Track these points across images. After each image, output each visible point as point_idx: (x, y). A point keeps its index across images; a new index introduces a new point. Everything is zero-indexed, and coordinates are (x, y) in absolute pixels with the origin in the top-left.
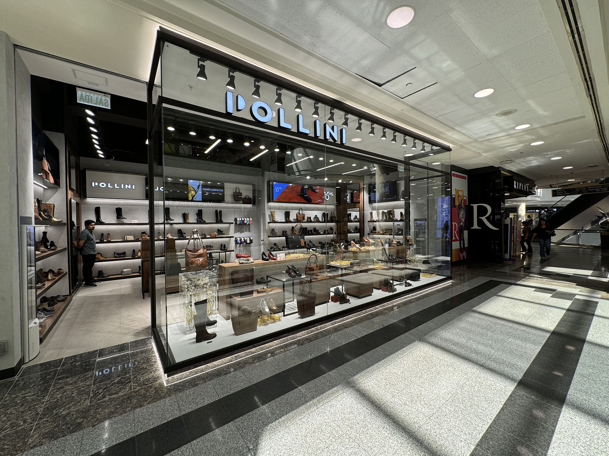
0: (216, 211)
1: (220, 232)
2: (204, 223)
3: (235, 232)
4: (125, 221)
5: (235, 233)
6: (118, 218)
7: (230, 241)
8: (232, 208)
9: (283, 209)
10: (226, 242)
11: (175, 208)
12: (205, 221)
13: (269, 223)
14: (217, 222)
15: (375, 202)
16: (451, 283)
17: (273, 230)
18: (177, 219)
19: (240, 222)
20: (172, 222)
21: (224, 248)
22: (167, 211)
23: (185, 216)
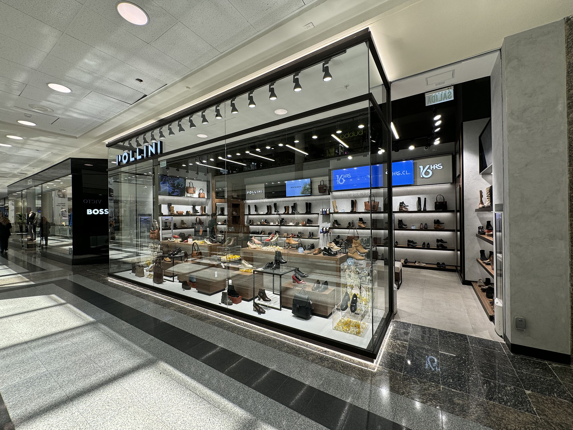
0: (307, 204)
1: (309, 221)
2: (297, 213)
4: (259, 213)
5: (322, 222)
6: (255, 211)
7: (318, 230)
8: (321, 199)
9: (350, 198)
10: (314, 230)
11: (280, 203)
12: (299, 212)
13: (332, 213)
14: (307, 214)
18: (282, 211)
20: (279, 213)
21: (312, 235)
22: (275, 205)
23: (286, 208)
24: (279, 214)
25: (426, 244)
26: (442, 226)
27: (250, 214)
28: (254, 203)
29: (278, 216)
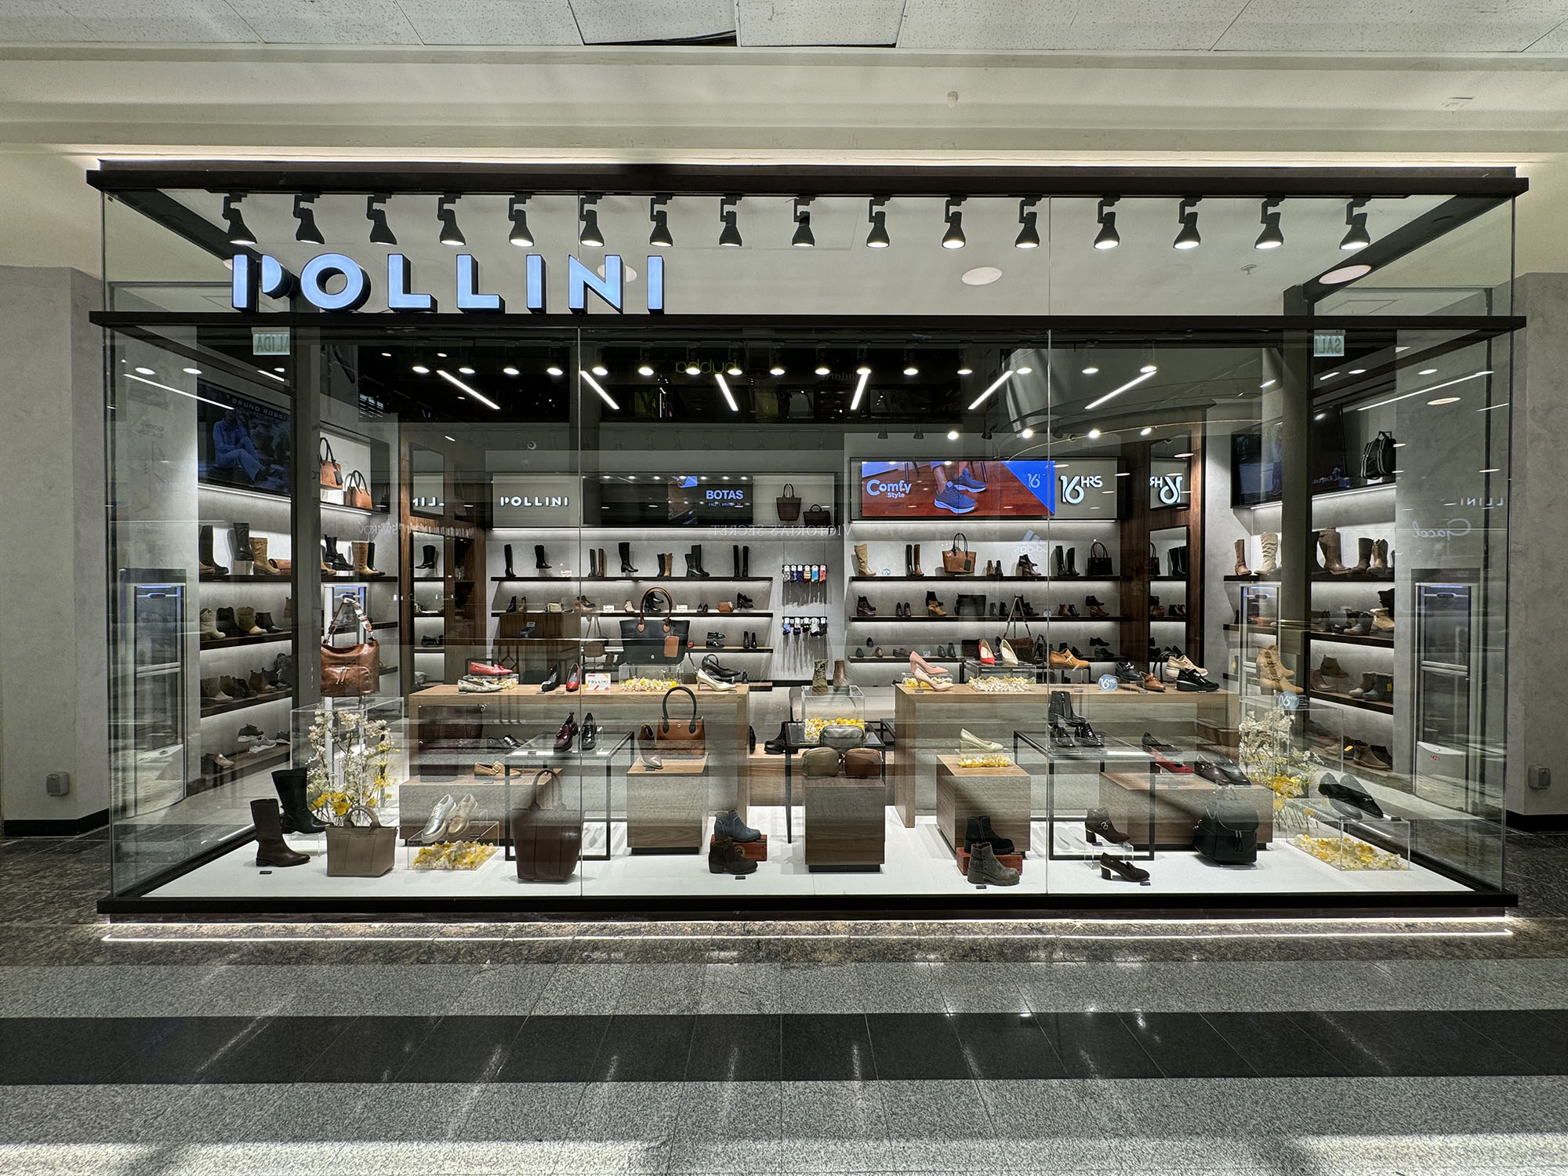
0: (736, 548)
1: (743, 601)
2: (705, 577)
3: (786, 601)
4: (553, 572)
5: (783, 604)
6: (539, 566)
7: (770, 625)
8: (779, 539)
9: (902, 539)
10: (759, 627)
11: (645, 542)
12: (708, 574)
13: (853, 579)
14: (736, 578)
15: (1256, 500)
16: (1509, 933)
17: (863, 601)
18: (647, 568)
19: (792, 576)
20: (635, 575)
21: (751, 642)
22: (624, 549)
23: (664, 561)
24: (636, 580)
27: (511, 577)
28: (535, 540)
29: (629, 584)
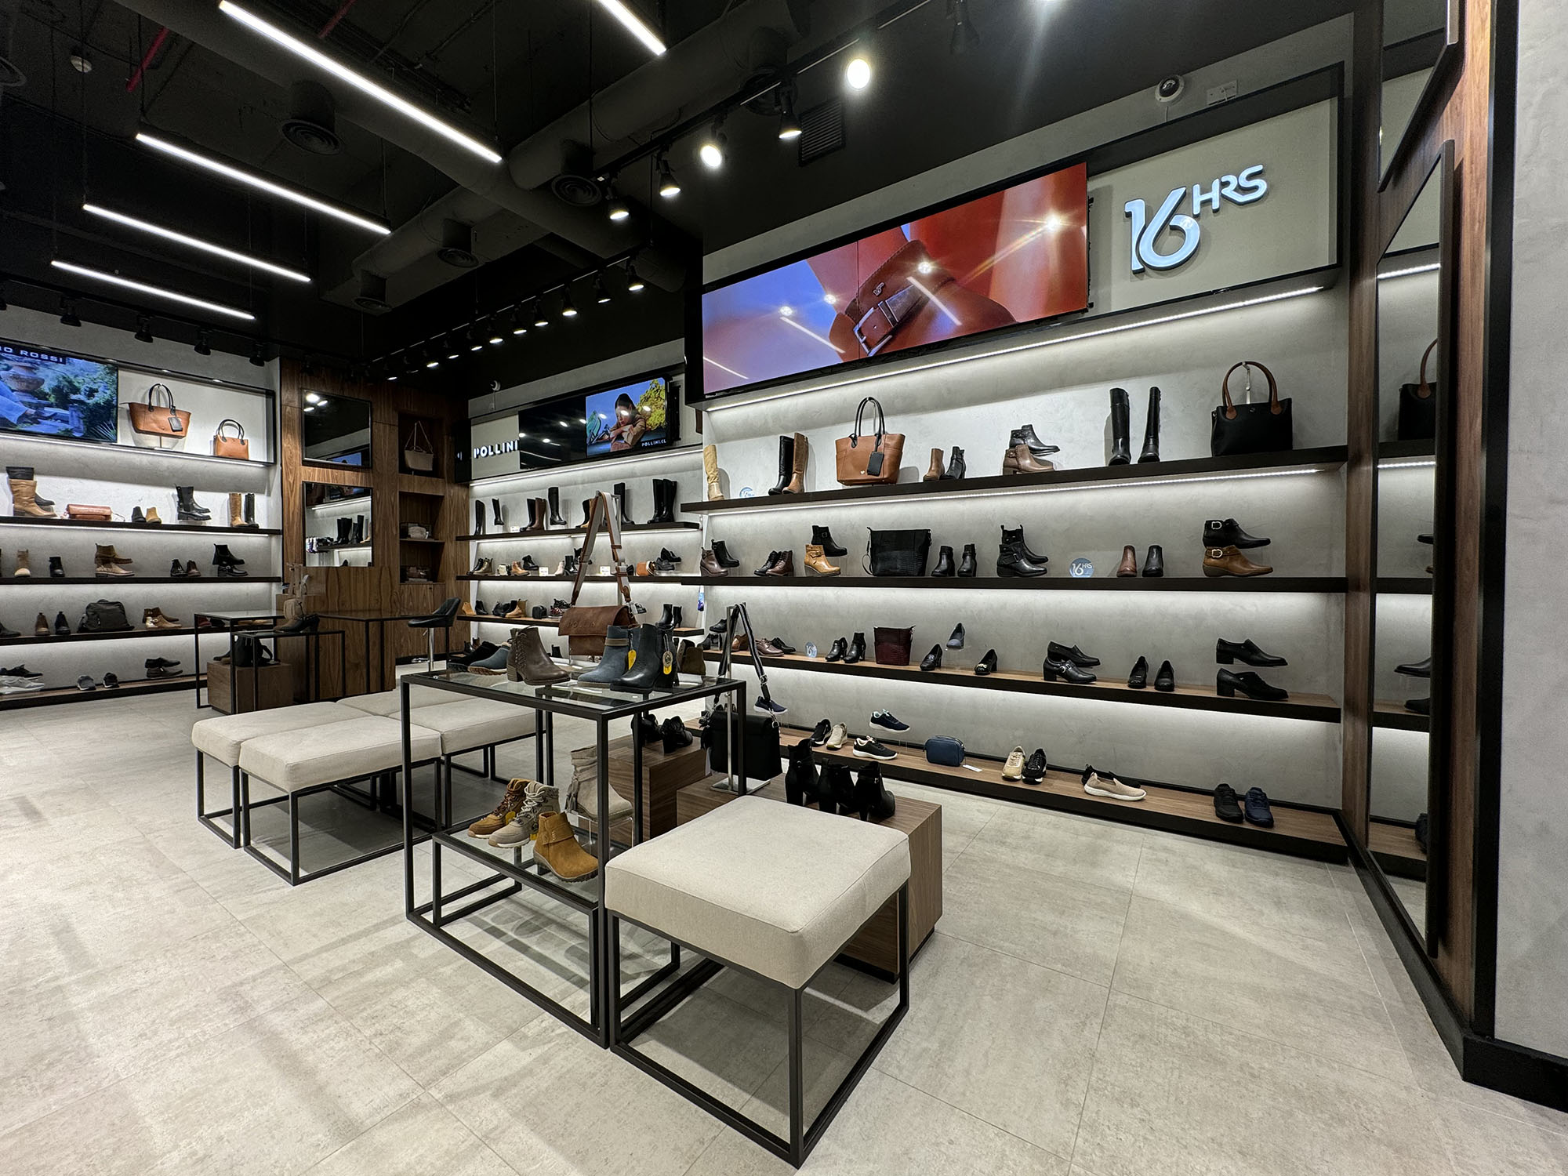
2: (630, 527)
12: (633, 522)
20: (568, 527)
22: (553, 494)
23: (588, 508)
24: (567, 533)
25: (1154, 666)
26: (1254, 562)
28: (493, 494)
29: (563, 539)
